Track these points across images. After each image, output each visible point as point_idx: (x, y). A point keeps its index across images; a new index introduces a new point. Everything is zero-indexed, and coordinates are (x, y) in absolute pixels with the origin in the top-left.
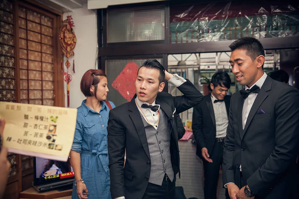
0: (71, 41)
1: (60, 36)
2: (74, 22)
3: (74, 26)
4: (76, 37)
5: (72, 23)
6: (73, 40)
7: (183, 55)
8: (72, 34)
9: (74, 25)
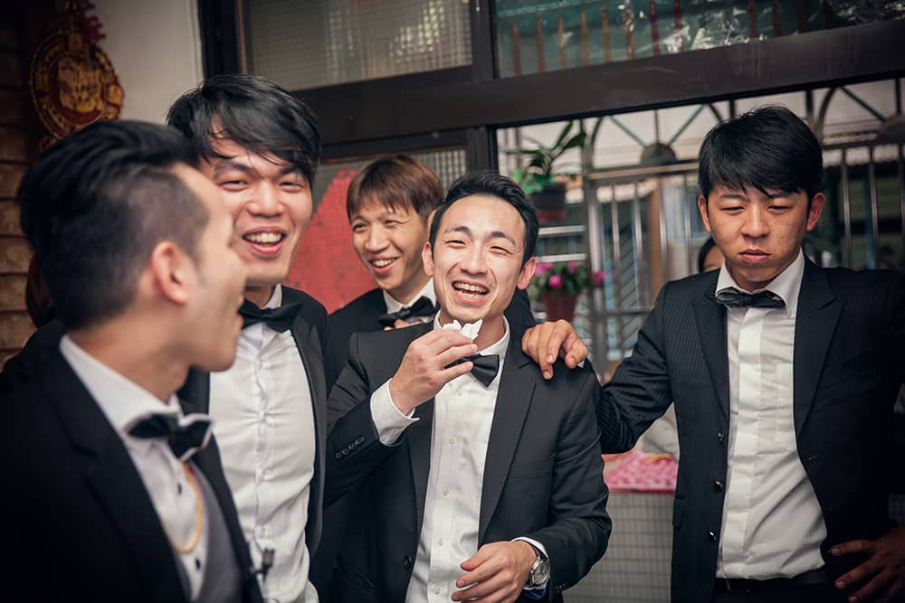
0: (93, 102)
1: (34, 84)
2: (101, 20)
3: (103, 36)
4: (123, 82)
5: (93, 23)
6: (104, 96)
7: (662, 112)
8: (98, 72)
9: (101, 31)
